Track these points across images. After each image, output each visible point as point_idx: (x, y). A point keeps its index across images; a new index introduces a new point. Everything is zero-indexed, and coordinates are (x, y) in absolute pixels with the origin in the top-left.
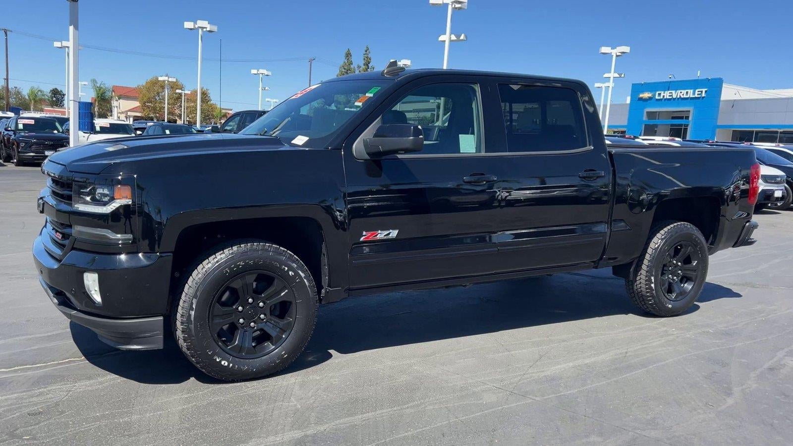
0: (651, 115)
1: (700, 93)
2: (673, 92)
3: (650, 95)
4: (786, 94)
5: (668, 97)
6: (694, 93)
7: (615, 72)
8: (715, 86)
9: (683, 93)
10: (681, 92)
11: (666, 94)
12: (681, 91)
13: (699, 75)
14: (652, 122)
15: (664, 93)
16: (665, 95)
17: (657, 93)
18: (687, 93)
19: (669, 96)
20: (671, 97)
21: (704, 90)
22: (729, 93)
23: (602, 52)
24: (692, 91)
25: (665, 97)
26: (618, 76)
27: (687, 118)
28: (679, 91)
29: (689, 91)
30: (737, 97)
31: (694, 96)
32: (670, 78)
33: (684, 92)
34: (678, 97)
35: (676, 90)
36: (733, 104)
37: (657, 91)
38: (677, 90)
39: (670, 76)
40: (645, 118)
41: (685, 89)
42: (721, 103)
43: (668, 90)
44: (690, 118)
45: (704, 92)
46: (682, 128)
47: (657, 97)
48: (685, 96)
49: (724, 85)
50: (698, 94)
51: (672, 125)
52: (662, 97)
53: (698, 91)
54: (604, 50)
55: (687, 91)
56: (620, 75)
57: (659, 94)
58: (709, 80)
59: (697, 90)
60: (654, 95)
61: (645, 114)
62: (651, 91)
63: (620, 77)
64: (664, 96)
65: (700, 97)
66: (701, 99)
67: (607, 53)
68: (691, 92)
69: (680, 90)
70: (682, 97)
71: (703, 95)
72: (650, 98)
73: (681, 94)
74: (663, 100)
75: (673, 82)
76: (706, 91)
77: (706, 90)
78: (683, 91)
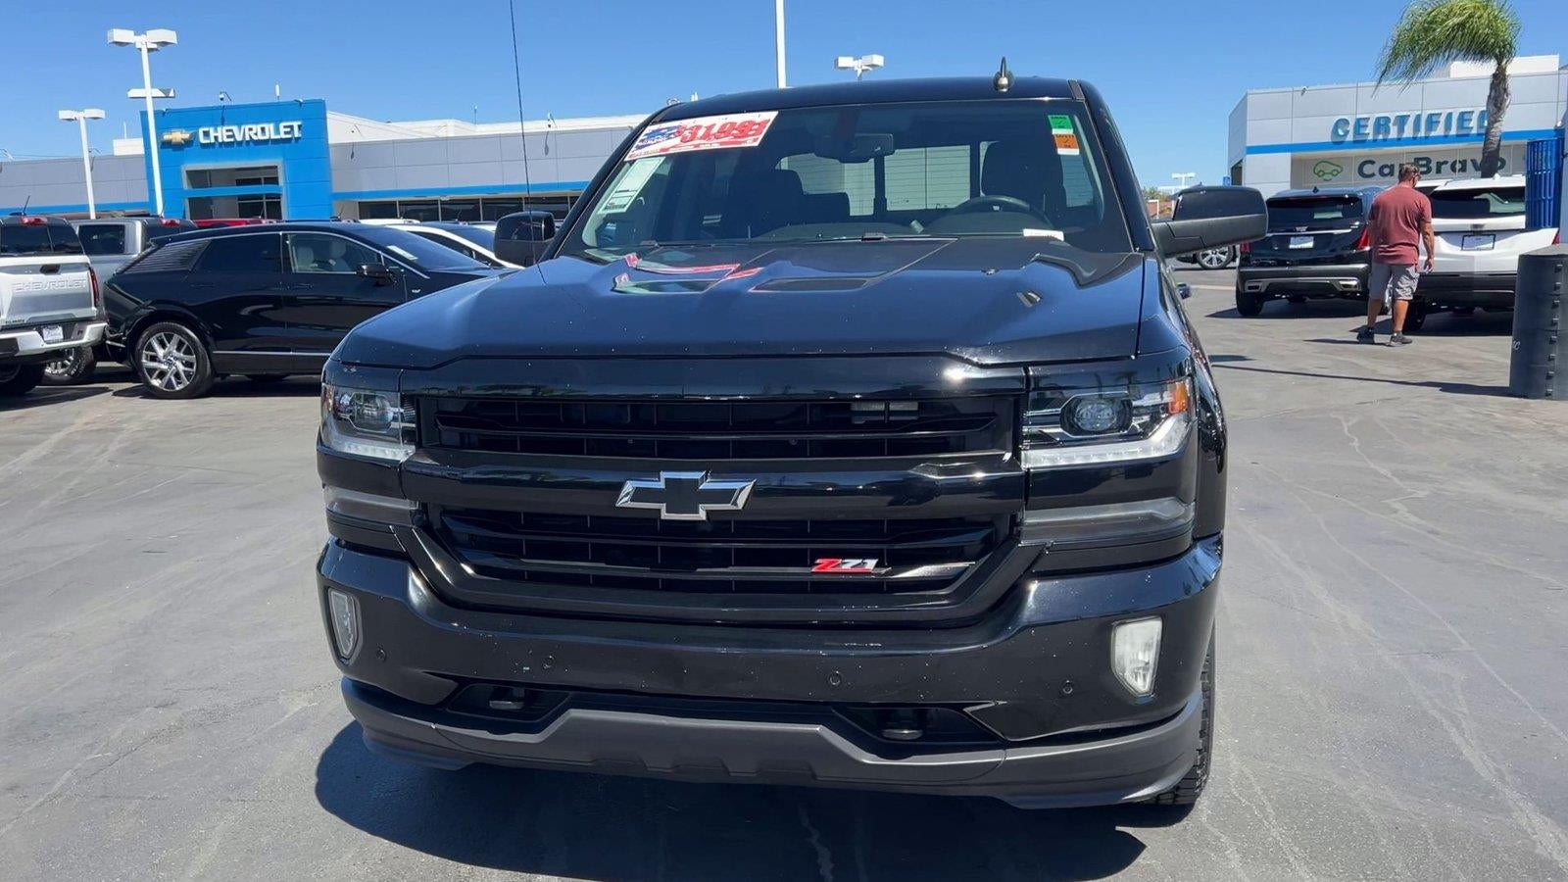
0: (198, 178)
1: (289, 130)
2: (235, 128)
3: (187, 136)
4: (424, 130)
5: (226, 140)
6: (277, 131)
7: (152, 87)
8: (313, 115)
9: (254, 131)
10: (250, 129)
11: (221, 134)
12: (250, 126)
13: (278, 93)
14: (202, 193)
15: (216, 131)
16: (219, 135)
17: (201, 131)
18: (263, 129)
19: (228, 137)
20: (232, 140)
21: (296, 124)
22: (341, 129)
23: (116, 40)
24: (272, 126)
25: (220, 140)
26: (161, 94)
27: (274, 181)
28: (247, 127)
29: (266, 126)
30: (357, 139)
31: (278, 137)
32: (222, 99)
33: (257, 128)
34: (248, 138)
35: (239, 125)
36: (352, 150)
37: (200, 127)
38: (242, 124)
39: (222, 96)
40: (186, 185)
41: (257, 123)
42: (331, 149)
43: (223, 124)
44: (281, 181)
45: (296, 129)
46: (267, 203)
47: (203, 140)
48: (260, 137)
49: (329, 115)
50: (286, 133)
51: (241, 198)
52: (213, 140)
53: (285, 127)
54: (120, 35)
55: (263, 125)
56: (166, 92)
57: (206, 134)
58: (301, 104)
59: (282, 125)
60: (195, 135)
61: (184, 176)
62: (187, 127)
63: (167, 97)
64: (216, 138)
65: (290, 139)
66: (293, 141)
67: (127, 44)
68: (270, 127)
69: (247, 123)
70: (255, 138)
71: (297, 134)
72: (188, 143)
73: (252, 133)
74: (217, 146)
75: (231, 107)
76: (299, 127)
77: (299, 123)
78: (253, 127)
